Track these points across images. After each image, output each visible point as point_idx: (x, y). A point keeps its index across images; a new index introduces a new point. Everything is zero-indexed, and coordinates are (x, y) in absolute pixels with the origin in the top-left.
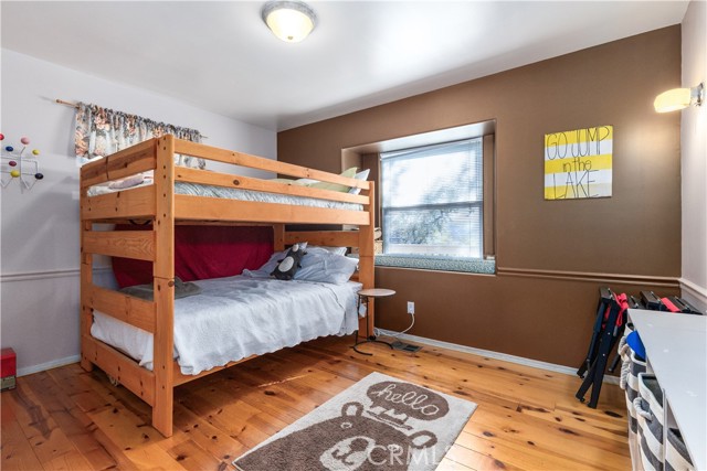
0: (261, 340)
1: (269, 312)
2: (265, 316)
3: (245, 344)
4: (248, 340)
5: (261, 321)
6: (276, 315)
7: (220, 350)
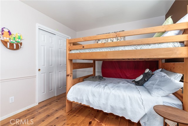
0: (91, 102)
1: (98, 93)
2: (96, 94)
3: (86, 100)
4: (87, 99)
5: (94, 95)
6: (100, 96)
7: (79, 98)
